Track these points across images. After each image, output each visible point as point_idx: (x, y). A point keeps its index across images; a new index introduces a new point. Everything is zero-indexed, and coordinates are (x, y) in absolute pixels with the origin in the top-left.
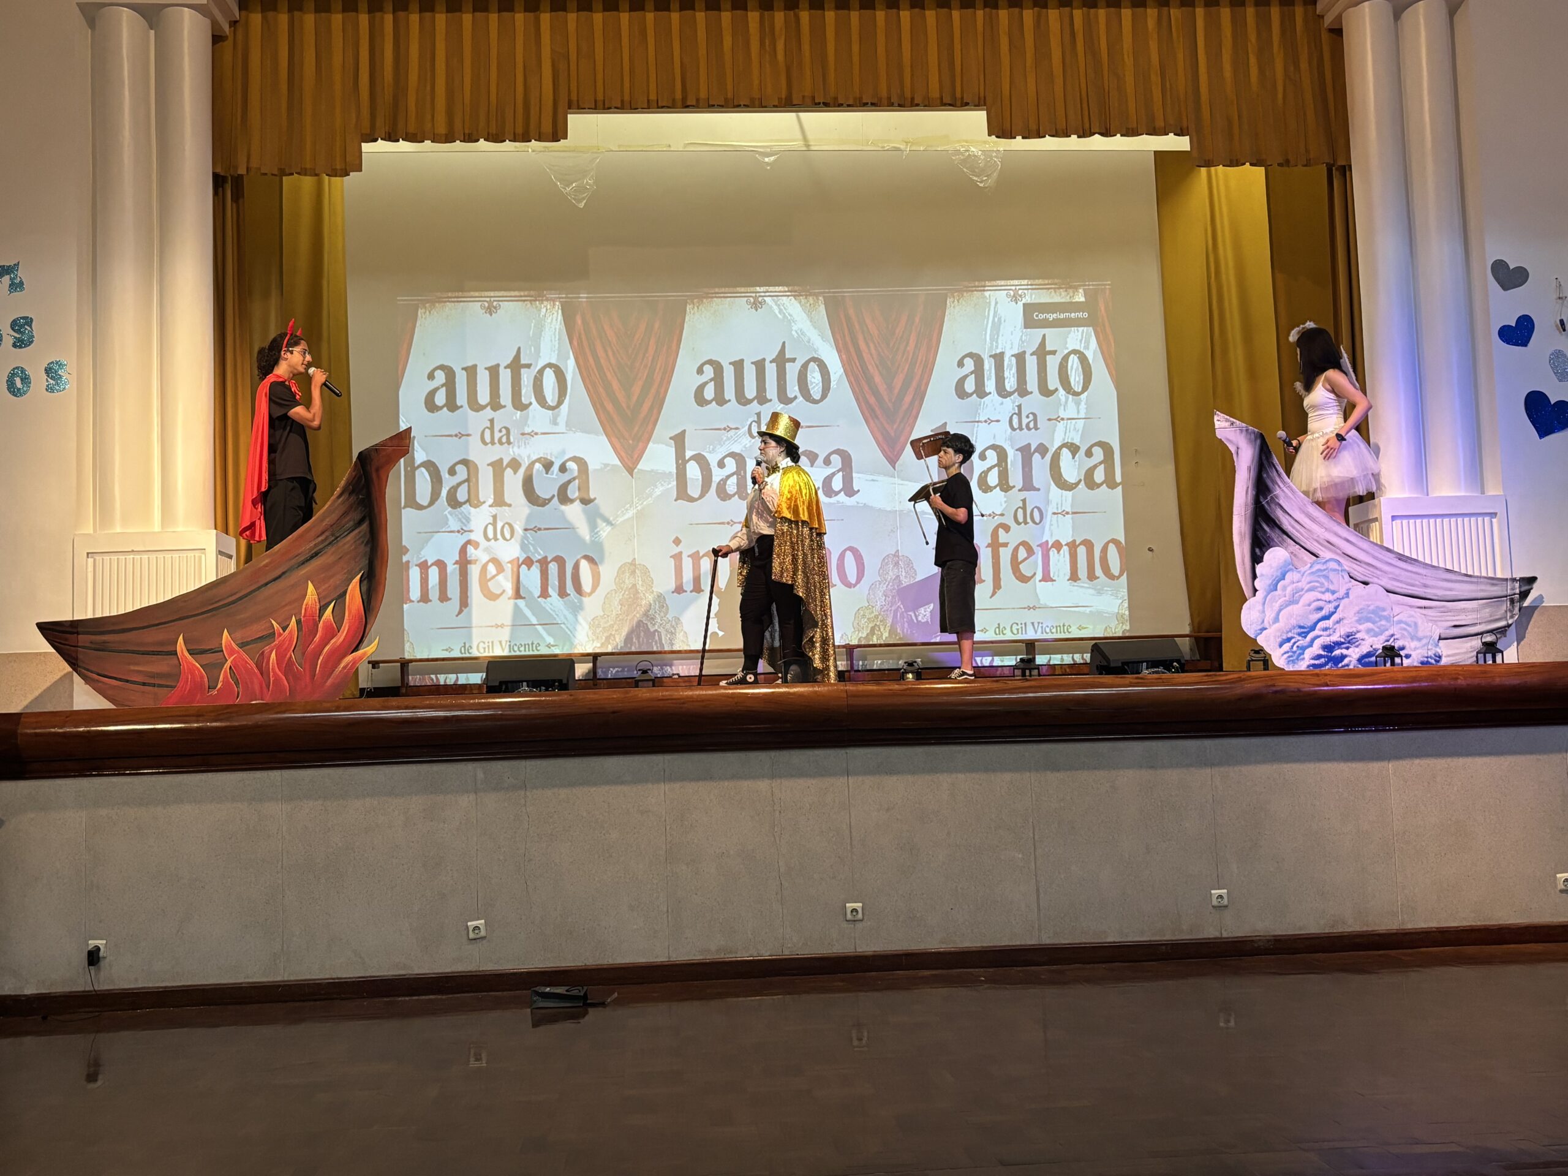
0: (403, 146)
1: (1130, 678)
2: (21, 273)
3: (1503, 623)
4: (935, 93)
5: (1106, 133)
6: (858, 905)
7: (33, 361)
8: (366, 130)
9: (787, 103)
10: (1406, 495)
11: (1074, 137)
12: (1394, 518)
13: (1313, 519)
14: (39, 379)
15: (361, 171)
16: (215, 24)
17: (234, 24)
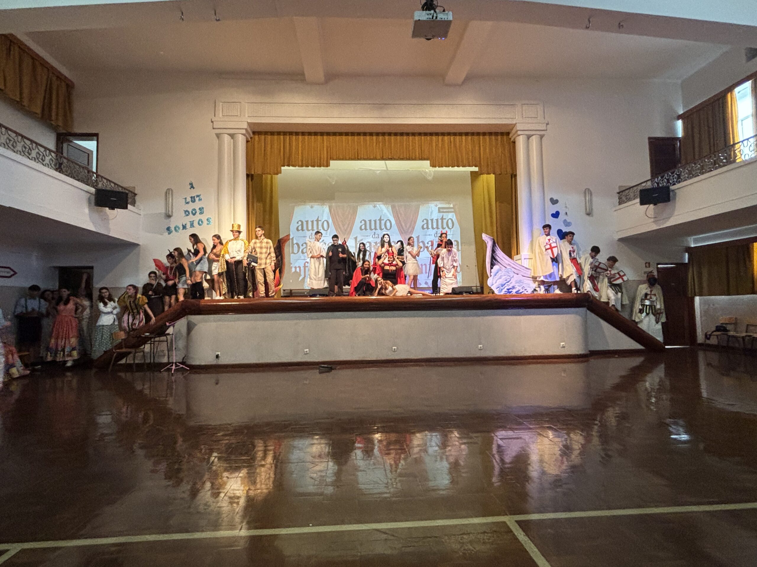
0: (291, 168)
1: (460, 296)
2: (201, 197)
4: (417, 156)
5: (458, 166)
6: (396, 348)
7: (204, 217)
8: (282, 164)
9: (382, 159)
11: (450, 167)
12: (525, 259)
13: (505, 259)
14: (205, 222)
15: (281, 173)
16: (247, 138)
17: (251, 138)
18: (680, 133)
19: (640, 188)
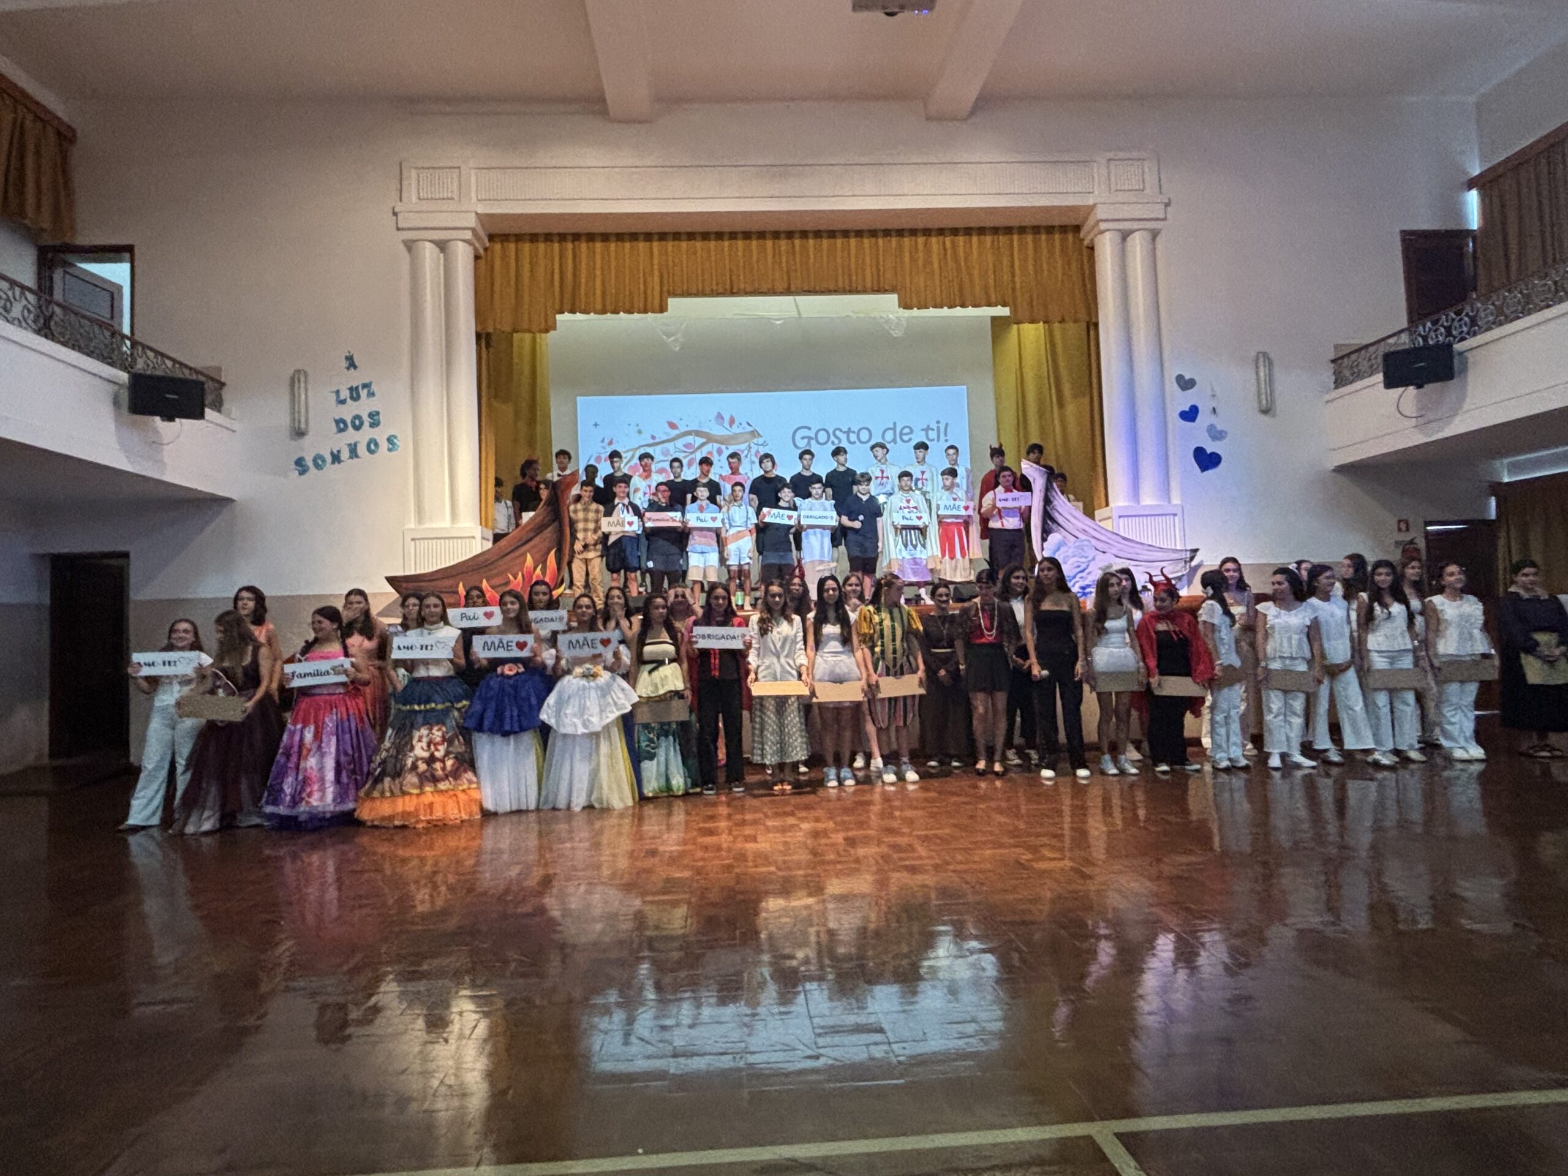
0: (579, 316)
2: (374, 388)
3: (1180, 574)
4: (869, 285)
5: (963, 306)
7: (380, 434)
8: (557, 307)
9: (788, 292)
10: (1126, 504)
11: (946, 308)
12: (1120, 517)
13: (1075, 517)
14: (384, 445)
15: (555, 328)
16: (476, 249)
17: (486, 249)
18: (1474, 220)
19: (1383, 349)
